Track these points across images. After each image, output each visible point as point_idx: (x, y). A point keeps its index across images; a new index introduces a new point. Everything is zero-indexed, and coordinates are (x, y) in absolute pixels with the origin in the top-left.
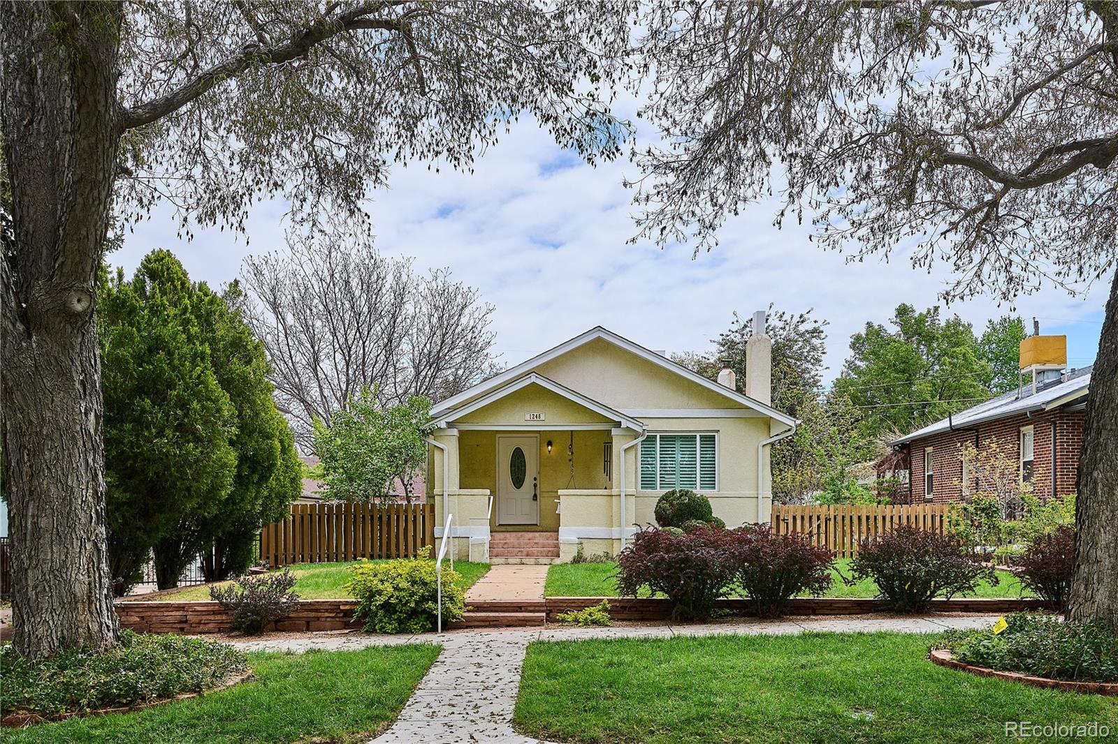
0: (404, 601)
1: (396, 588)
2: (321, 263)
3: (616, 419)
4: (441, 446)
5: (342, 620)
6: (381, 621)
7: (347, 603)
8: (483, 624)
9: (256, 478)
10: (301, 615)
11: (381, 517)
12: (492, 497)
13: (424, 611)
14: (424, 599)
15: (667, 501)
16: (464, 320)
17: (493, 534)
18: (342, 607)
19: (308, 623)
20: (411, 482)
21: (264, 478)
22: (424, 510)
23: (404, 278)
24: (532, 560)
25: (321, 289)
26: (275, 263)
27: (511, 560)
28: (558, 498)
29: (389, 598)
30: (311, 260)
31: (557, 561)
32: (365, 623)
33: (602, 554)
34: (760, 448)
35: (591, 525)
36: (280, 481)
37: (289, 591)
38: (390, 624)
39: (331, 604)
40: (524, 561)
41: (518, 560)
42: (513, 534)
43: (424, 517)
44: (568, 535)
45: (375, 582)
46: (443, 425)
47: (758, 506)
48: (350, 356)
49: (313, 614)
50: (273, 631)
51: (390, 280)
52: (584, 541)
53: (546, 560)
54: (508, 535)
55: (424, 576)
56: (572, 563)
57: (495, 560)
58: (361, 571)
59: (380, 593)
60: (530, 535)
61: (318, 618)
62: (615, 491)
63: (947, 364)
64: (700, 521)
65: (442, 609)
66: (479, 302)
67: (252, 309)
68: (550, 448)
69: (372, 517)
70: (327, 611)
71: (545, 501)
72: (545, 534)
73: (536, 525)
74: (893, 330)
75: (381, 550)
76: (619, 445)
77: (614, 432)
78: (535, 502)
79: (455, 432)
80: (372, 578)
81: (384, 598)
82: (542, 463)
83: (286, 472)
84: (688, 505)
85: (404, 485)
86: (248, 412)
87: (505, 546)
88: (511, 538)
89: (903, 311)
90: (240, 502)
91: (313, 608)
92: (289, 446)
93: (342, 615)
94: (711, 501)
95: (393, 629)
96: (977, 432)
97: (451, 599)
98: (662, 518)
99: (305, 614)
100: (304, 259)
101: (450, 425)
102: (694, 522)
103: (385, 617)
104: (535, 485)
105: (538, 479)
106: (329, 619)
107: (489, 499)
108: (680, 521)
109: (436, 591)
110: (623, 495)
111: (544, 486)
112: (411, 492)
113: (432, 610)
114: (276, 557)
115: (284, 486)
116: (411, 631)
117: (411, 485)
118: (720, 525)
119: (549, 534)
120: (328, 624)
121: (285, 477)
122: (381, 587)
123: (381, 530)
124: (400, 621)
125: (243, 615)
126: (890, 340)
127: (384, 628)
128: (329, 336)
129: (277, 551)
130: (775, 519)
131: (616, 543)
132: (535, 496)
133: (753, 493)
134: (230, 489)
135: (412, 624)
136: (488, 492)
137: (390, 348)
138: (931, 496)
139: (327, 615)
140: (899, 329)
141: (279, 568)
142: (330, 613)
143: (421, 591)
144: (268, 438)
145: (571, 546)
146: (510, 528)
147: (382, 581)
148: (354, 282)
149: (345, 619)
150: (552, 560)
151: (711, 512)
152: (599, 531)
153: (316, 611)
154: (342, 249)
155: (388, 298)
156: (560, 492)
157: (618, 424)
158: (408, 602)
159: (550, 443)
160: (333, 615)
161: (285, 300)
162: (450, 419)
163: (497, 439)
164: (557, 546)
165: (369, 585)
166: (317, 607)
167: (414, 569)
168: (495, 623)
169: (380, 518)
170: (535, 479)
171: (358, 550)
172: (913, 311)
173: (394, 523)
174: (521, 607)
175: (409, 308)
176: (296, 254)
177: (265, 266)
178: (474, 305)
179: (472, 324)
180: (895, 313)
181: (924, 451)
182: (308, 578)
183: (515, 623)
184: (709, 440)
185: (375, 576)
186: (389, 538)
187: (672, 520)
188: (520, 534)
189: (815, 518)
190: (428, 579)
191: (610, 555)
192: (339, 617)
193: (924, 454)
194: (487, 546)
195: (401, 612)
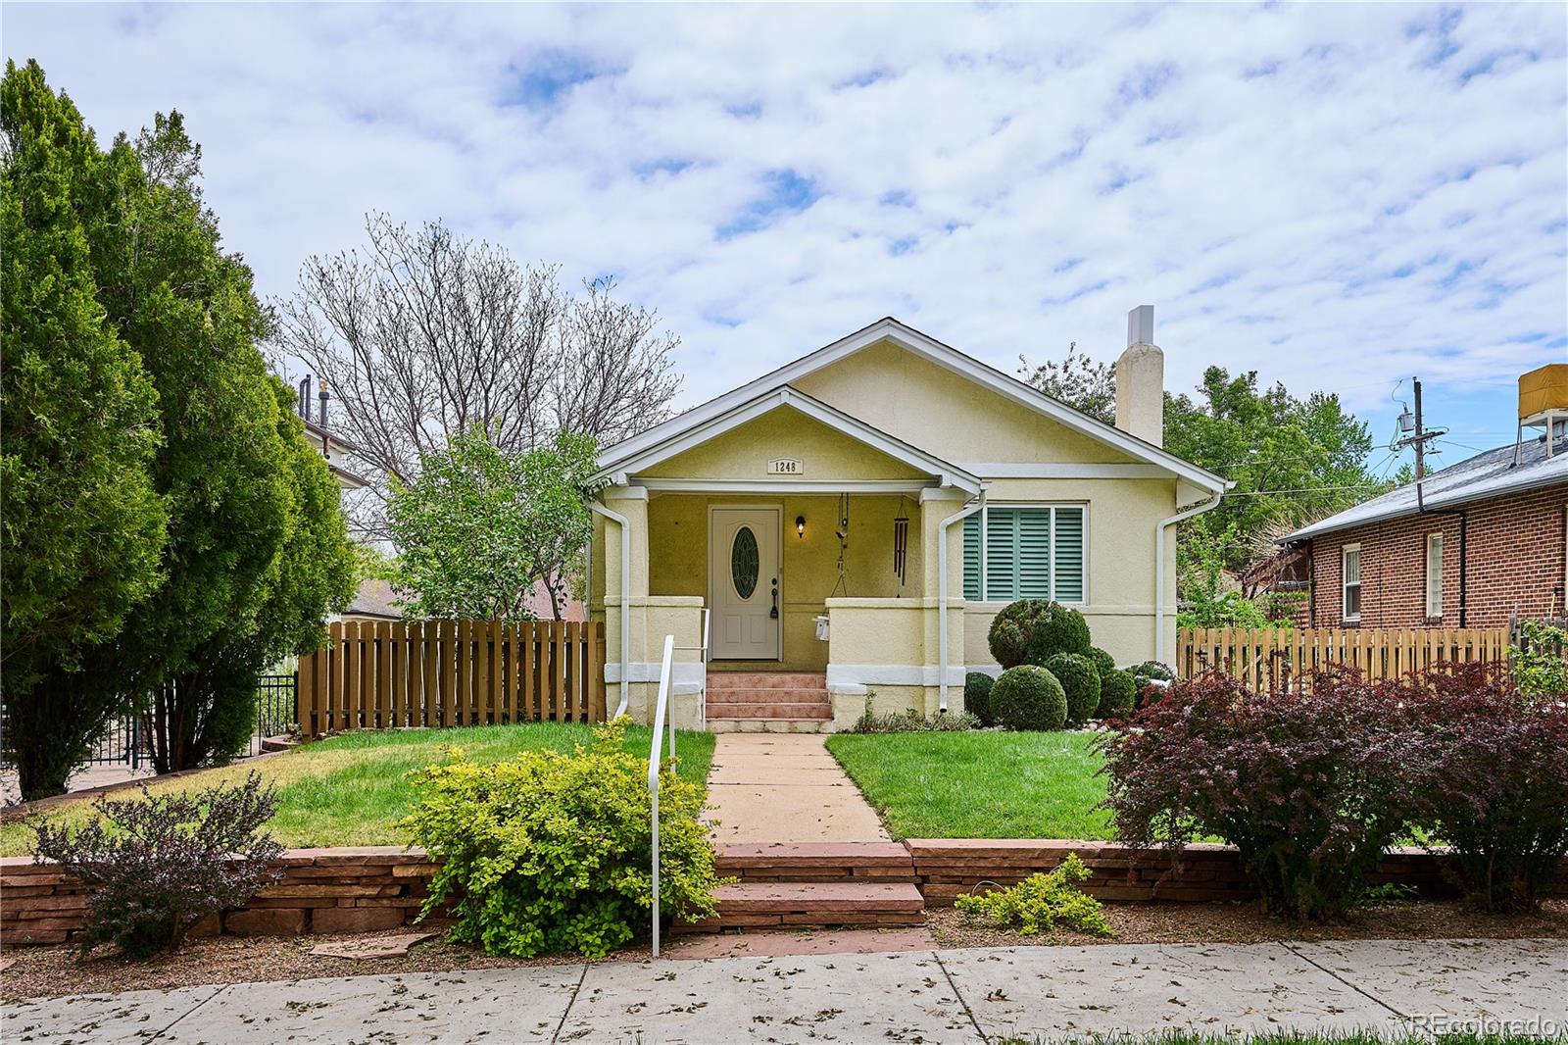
0: (559, 869)
1: (539, 835)
2: (421, 267)
3: (933, 471)
4: (617, 517)
5: (396, 903)
6: (495, 919)
7: (411, 861)
8: (763, 921)
9: (232, 560)
10: (289, 892)
11: (507, 645)
12: (708, 611)
13: (613, 893)
14: (611, 862)
15: (1013, 618)
16: (633, 362)
17: (710, 676)
18: (397, 872)
19: (308, 913)
20: (562, 582)
21: (254, 561)
22: (585, 634)
23: (546, 294)
24: (784, 726)
25: (422, 306)
26: (352, 270)
27: (746, 725)
28: (826, 612)
29: (519, 865)
30: (405, 262)
31: (830, 727)
32: (455, 918)
33: (904, 713)
34: (1160, 532)
35: (884, 661)
36: (303, 574)
37: (259, 832)
38: (520, 931)
39: (368, 863)
40: (769, 726)
41: (759, 725)
42: (745, 677)
43: (585, 646)
44: (843, 677)
45: (481, 817)
46: (621, 479)
47: (1155, 629)
48: (465, 407)
49: (322, 890)
50: (212, 936)
51: (524, 298)
52: (875, 690)
53: (810, 726)
54: (735, 677)
55: (613, 799)
56: (857, 732)
57: (718, 725)
58: (443, 783)
59: (493, 849)
60: (775, 678)
61: (335, 901)
62: (928, 600)
63: (1271, 447)
64: (1076, 655)
65: (663, 891)
66: (655, 333)
67: (316, 337)
68: (801, 527)
69: (491, 645)
70: (357, 881)
71: (793, 621)
72: (802, 676)
73: (777, 660)
74: (1200, 401)
75: (507, 704)
76: (937, 519)
77: (927, 494)
78: (775, 621)
79: (642, 493)
80: (472, 806)
81: (503, 865)
82: (785, 555)
83: (319, 556)
84: (1054, 628)
85: (550, 589)
86: (197, 405)
87: (733, 699)
88: (741, 683)
89: (1213, 376)
90: (193, 611)
91: (321, 873)
92: (326, 506)
93: (396, 891)
94: (1088, 621)
95: (527, 946)
96: (1464, 516)
97: (685, 858)
98: (1004, 650)
99: (301, 891)
100: (394, 259)
101: (634, 480)
102: (1066, 658)
103: (507, 909)
104: (775, 593)
105: (780, 581)
106: (363, 903)
107: (703, 613)
108: (1038, 654)
109: (647, 839)
110: (943, 607)
111: (791, 594)
112: (561, 601)
113: (636, 895)
114: (314, 718)
115: (312, 583)
116: (576, 948)
117: (561, 588)
118: (1106, 664)
119: (810, 676)
120: (361, 917)
121: (314, 566)
122: (497, 832)
123: (507, 669)
124: (548, 917)
125: (116, 907)
126: (1197, 416)
127: (504, 939)
128: (436, 385)
129: (315, 707)
130: (1183, 653)
131: (930, 695)
132: (774, 613)
133: (1147, 608)
134: (158, 580)
135: (578, 929)
136: (700, 601)
137: (524, 398)
138: (1356, 618)
139: (358, 891)
140: (1209, 400)
141: (320, 738)
142: (366, 886)
143: (607, 843)
144: (262, 474)
145: (855, 699)
146: (732, 666)
147: (500, 814)
148: (472, 299)
149: (406, 903)
150: (820, 724)
151: (1089, 643)
152: (901, 672)
153: (330, 881)
154: (453, 247)
155: (520, 329)
156: (829, 602)
157: (935, 482)
158: (569, 872)
159: (800, 520)
160: (372, 891)
161: (367, 327)
162: (635, 469)
163: (709, 511)
164: (825, 699)
165: (464, 823)
166: (332, 872)
167: (588, 780)
168: (795, 918)
169: (506, 648)
170: (774, 582)
171: (465, 705)
172: (1226, 376)
173: (530, 657)
174: (850, 870)
175: (552, 340)
176: (384, 252)
177: (336, 273)
178: (648, 337)
179: (645, 366)
180: (1203, 378)
181: (1341, 551)
182: (334, 779)
183: (848, 920)
184: (1071, 517)
185: (483, 797)
186: (522, 681)
187: (1024, 653)
188: (758, 676)
189: (1251, 652)
190: (625, 810)
191: (920, 714)
192: (390, 897)
193: (1341, 555)
194: (701, 700)
195: (549, 896)
